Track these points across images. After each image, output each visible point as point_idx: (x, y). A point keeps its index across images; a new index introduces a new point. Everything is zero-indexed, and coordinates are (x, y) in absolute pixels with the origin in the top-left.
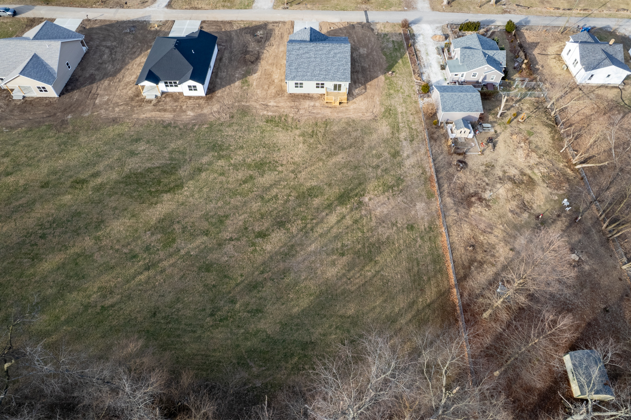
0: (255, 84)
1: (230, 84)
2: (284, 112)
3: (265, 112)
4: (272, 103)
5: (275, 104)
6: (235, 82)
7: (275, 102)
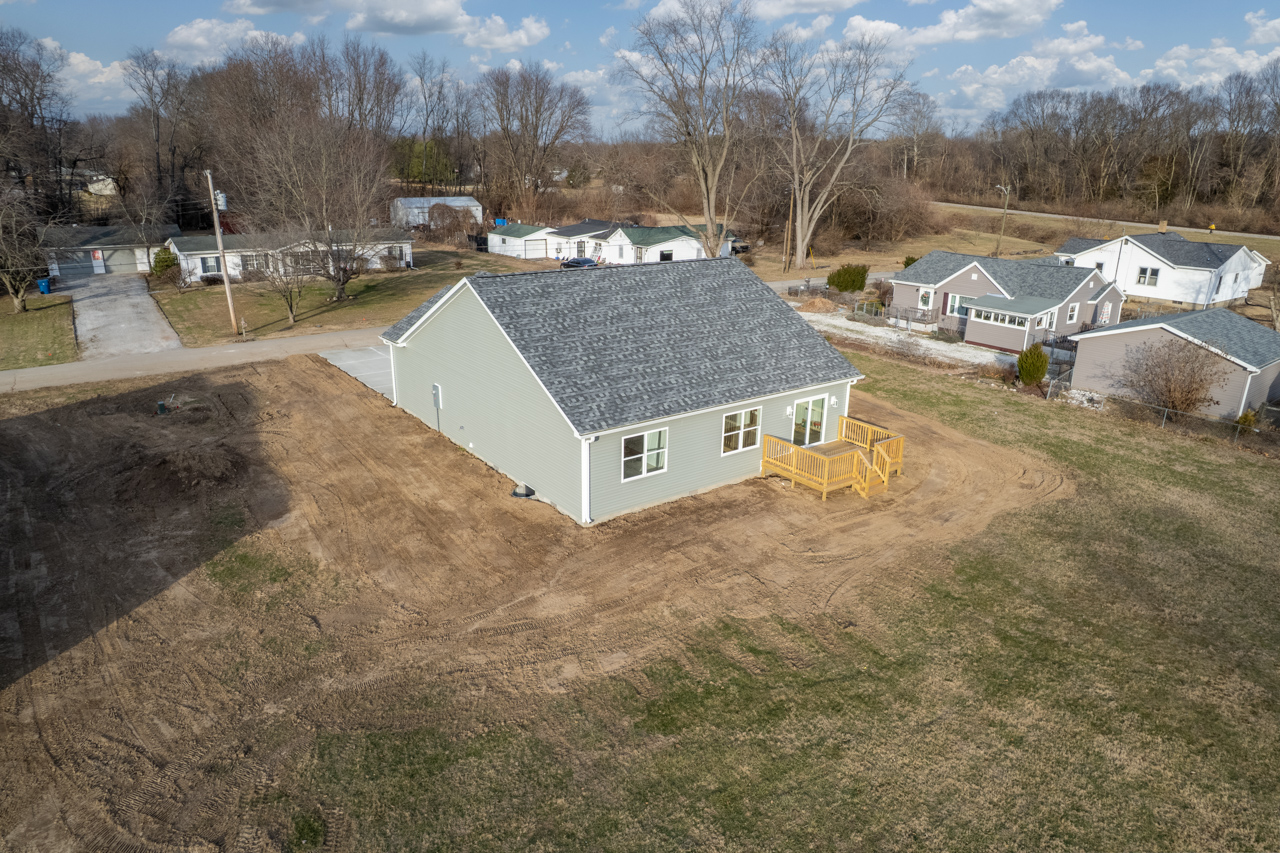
0: (319, 554)
1: (122, 612)
2: (684, 615)
3: (571, 670)
4: (553, 604)
5: (580, 599)
6: (161, 587)
7: (567, 587)
